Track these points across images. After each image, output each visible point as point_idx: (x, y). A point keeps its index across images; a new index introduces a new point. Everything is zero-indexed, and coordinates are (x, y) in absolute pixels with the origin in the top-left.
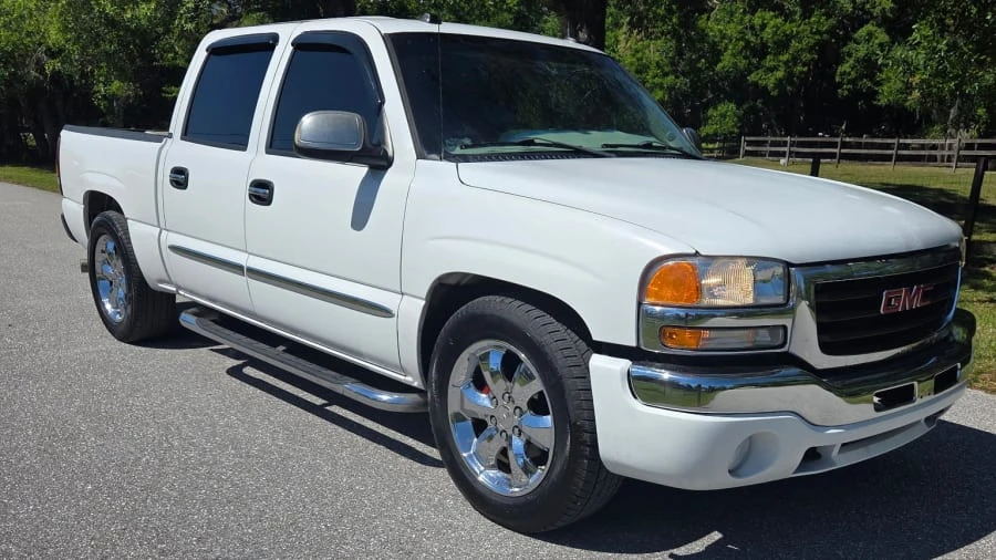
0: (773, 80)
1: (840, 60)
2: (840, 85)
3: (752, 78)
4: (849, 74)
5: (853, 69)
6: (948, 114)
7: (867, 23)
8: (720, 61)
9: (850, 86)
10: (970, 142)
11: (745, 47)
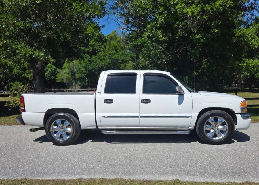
0: (30, 76)
1: (45, 72)
2: (47, 77)
3: (23, 75)
4: (48, 75)
5: (49, 74)
6: (73, 84)
7: (49, 63)
8: (13, 71)
9: (49, 78)
10: (79, 90)
11: (20, 68)
